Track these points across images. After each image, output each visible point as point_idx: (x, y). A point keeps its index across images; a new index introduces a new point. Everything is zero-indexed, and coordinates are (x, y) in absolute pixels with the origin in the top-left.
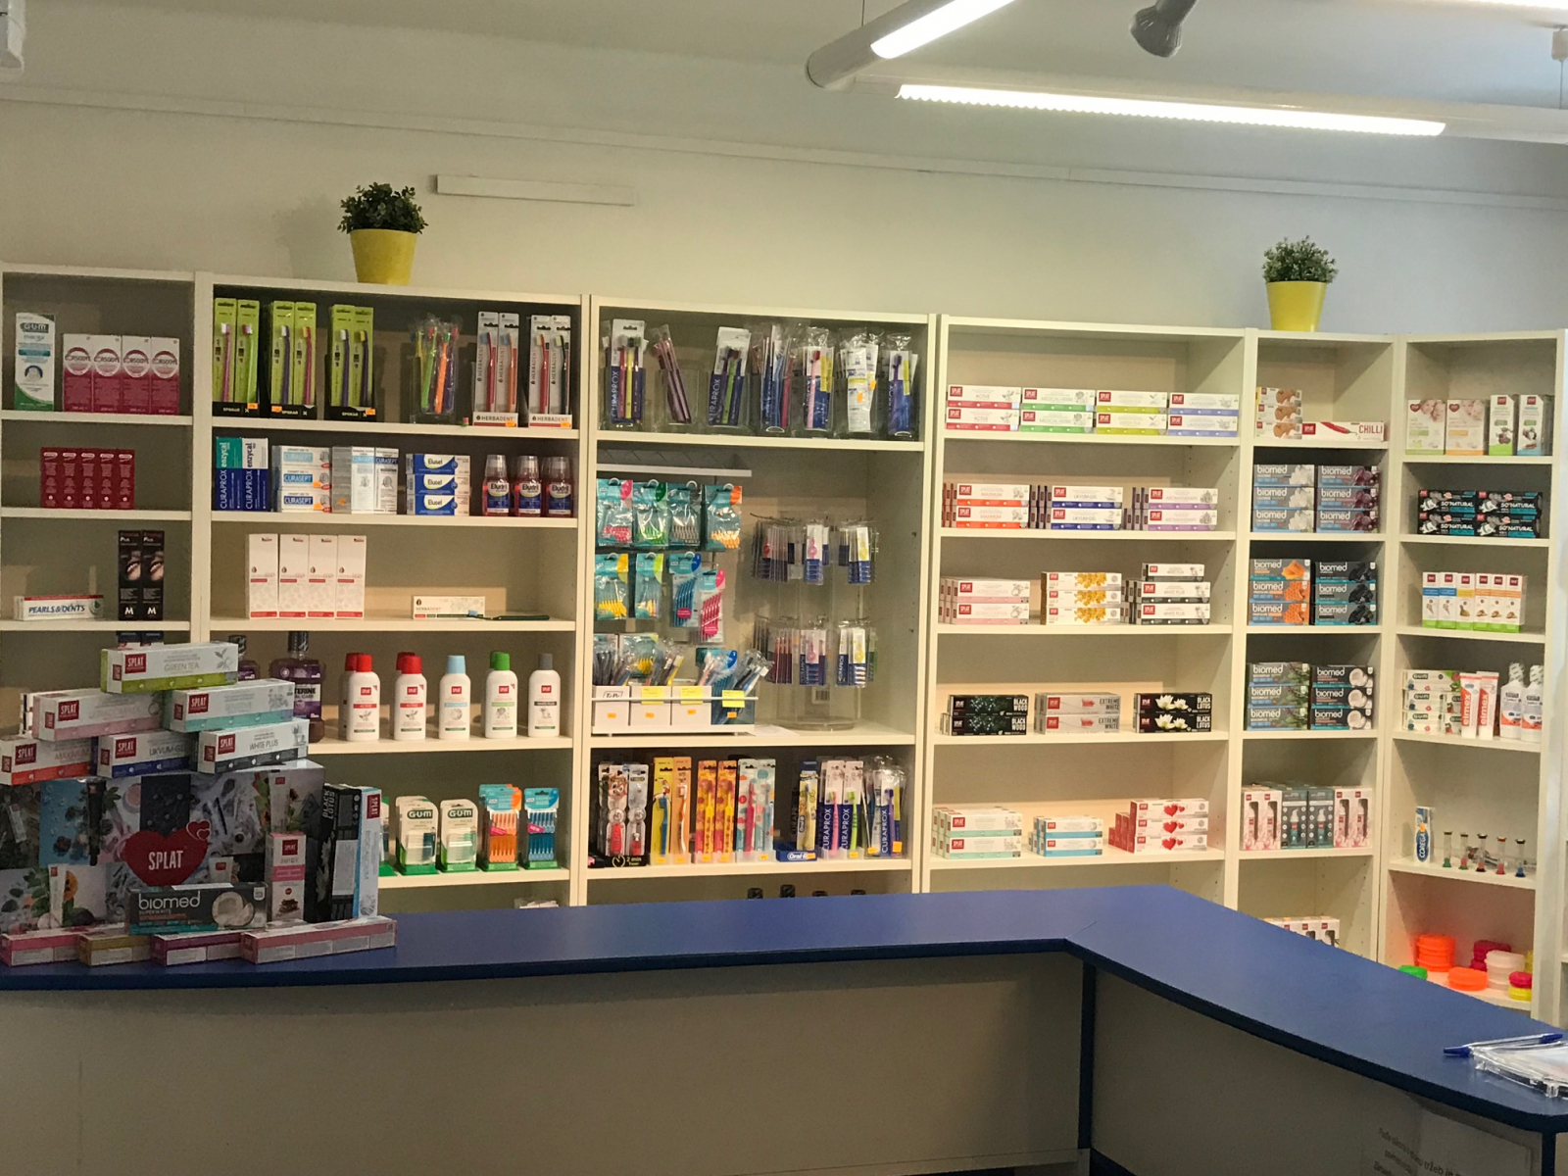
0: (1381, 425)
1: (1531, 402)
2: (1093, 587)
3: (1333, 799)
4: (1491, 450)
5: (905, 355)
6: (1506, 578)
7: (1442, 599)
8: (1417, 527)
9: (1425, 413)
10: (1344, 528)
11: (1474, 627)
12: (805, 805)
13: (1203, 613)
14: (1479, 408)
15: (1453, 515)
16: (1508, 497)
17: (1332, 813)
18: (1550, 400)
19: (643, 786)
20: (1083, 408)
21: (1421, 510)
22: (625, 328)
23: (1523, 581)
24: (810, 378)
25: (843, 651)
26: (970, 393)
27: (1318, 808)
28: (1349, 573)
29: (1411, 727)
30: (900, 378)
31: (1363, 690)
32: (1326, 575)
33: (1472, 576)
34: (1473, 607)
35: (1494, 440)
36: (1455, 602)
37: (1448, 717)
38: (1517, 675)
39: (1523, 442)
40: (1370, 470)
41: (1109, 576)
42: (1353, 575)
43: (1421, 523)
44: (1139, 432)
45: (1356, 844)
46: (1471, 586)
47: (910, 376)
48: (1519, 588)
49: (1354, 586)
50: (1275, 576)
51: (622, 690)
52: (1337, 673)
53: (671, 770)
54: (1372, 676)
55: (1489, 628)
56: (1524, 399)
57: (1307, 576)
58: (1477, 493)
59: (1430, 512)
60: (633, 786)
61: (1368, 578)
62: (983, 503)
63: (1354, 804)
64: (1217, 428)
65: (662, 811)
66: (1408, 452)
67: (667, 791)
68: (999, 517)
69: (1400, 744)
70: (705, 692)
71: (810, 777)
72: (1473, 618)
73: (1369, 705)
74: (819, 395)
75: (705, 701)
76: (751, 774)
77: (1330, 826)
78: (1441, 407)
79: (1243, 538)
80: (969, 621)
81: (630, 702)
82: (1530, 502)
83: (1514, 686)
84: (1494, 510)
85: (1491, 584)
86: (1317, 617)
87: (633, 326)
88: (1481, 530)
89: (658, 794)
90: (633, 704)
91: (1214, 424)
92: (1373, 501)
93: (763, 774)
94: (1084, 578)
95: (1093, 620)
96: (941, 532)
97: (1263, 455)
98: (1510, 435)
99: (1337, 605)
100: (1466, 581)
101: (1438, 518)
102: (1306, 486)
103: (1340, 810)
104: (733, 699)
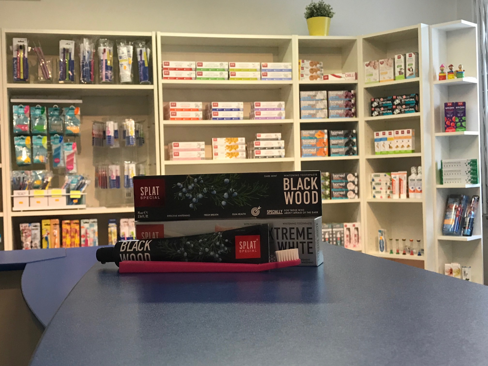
0: (354, 73)
1: (410, 56)
2: (233, 143)
3: (343, 228)
4: (396, 78)
5: (144, 50)
6: (406, 131)
7: (382, 142)
8: (371, 114)
9: (371, 67)
10: (340, 116)
11: (395, 152)
12: (111, 238)
13: (282, 153)
14: (391, 61)
15: (384, 107)
16: (404, 97)
17: (343, 233)
18: (417, 54)
19: (38, 232)
20: (224, 70)
21: (372, 107)
22: (19, 42)
23: (412, 131)
24: (102, 60)
25: (126, 174)
26: (173, 64)
27: (336, 232)
28: (344, 135)
29: (374, 197)
30: (143, 59)
31: (353, 182)
32: (334, 136)
33: (392, 132)
34: (394, 145)
35: (397, 74)
36: (387, 143)
37: (388, 191)
38: (414, 171)
39: (408, 73)
40: (351, 92)
41: (239, 139)
42: (346, 136)
43: (372, 112)
44: (249, 79)
45: (354, 246)
46: (392, 136)
47: (147, 58)
48: (411, 134)
49: (347, 140)
50: (312, 137)
51: (26, 192)
52: (342, 176)
53: (49, 225)
54: (358, 177)
55: (400, 152)
56: (407, 55)
57: (326, 136)
58: (393, 97)
59: (375, 107)
60: (33, 232)
61: (352, 137)
62: (182, 110)
63: (352, 229)
64: (283, 77)
65: (46, 242)
66: (366, 83)
67: (48, 234)
68: (189, 115)
69: (371, 204)
70: (62, 191)
71: (113, 226)
72: (394, 149)
73: (356, 188)
74: (107, 68)
75: (63, 196)
76: (86, 226)
77: (342, 239)
78: (377, 63)
79: (297, 122)
80: (178, 159)
81: (29, 197)
82: (412, 98)
83: (413, 176)
84: (399, 103)
85: (400, 134)
86: (331, 153)
87: (22, 41)
88: (395, 112)
89: (45, 235)
90: (31, 198)
91: (282, 75)
92: (353, 105)
93: (91, 226)
94: (229, 140)
95: (234, 157)
96: (163, 122)
97: (303, 88)
98: (403, 71)
99: (340, 147)
100: (390, 134)
101: (378, 109)
102: (323, 99)
103: (346, 232)
104: (76, 194)
